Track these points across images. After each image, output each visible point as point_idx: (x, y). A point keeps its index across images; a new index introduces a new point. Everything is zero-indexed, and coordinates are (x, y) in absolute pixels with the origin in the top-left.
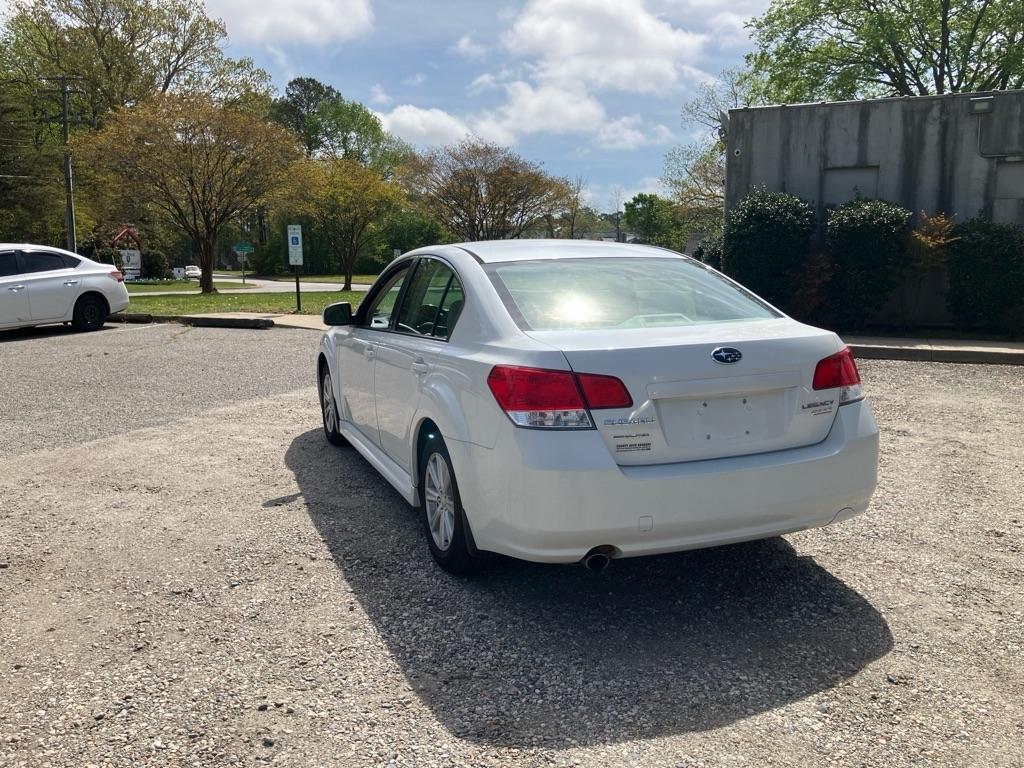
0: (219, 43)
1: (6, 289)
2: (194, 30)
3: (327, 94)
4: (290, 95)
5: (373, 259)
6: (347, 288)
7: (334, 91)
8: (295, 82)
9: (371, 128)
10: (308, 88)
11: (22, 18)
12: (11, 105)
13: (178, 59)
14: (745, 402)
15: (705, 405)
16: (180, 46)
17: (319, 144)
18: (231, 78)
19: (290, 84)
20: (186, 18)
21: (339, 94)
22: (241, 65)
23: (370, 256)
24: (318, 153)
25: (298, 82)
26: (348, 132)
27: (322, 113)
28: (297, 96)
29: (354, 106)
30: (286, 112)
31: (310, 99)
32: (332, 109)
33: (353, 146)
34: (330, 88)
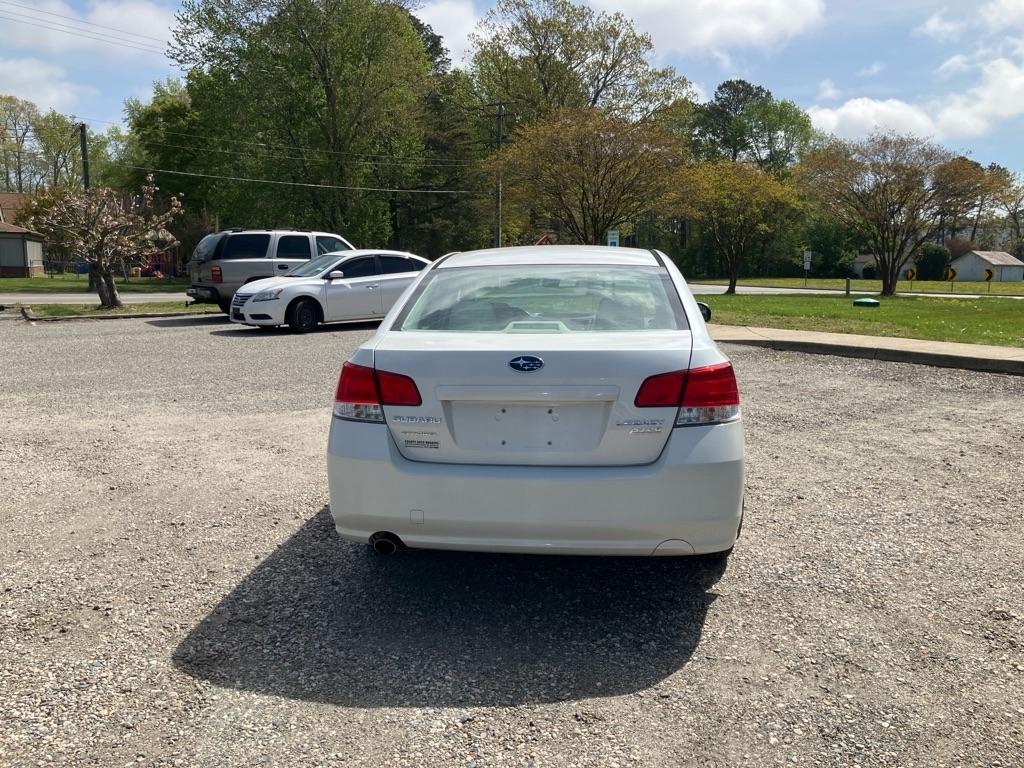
0: (647, 55)
1: (364, 286)
2: (623, 46)
3: (757, 95)
4: (718, 99)
5: (792, 261)
6: (731, 291)
7: (763, 91)
8: (724, 85)
9: (800, 125)
10: (738, 92)
11: (484, 53)
12: (460, 131)
13: (607, 74)
14: (550, 412)
15: (504, 411)
16: (609, 62)
17: (745, 146)
18: (653, 88)
19: (720, 88)
20: (616, 35)
21: (769, 94)
22: (664, 74)
23: (789, 258)
24: (743, 155)
25: (728, 85)
26: (775, 133)
27: (749, 115)
28: (726, 99)
29: (784, 105)
30: (714, 117)
31: (740, 102)
32: (760, 111)
33: (780, 146)
34: (760, 89)
